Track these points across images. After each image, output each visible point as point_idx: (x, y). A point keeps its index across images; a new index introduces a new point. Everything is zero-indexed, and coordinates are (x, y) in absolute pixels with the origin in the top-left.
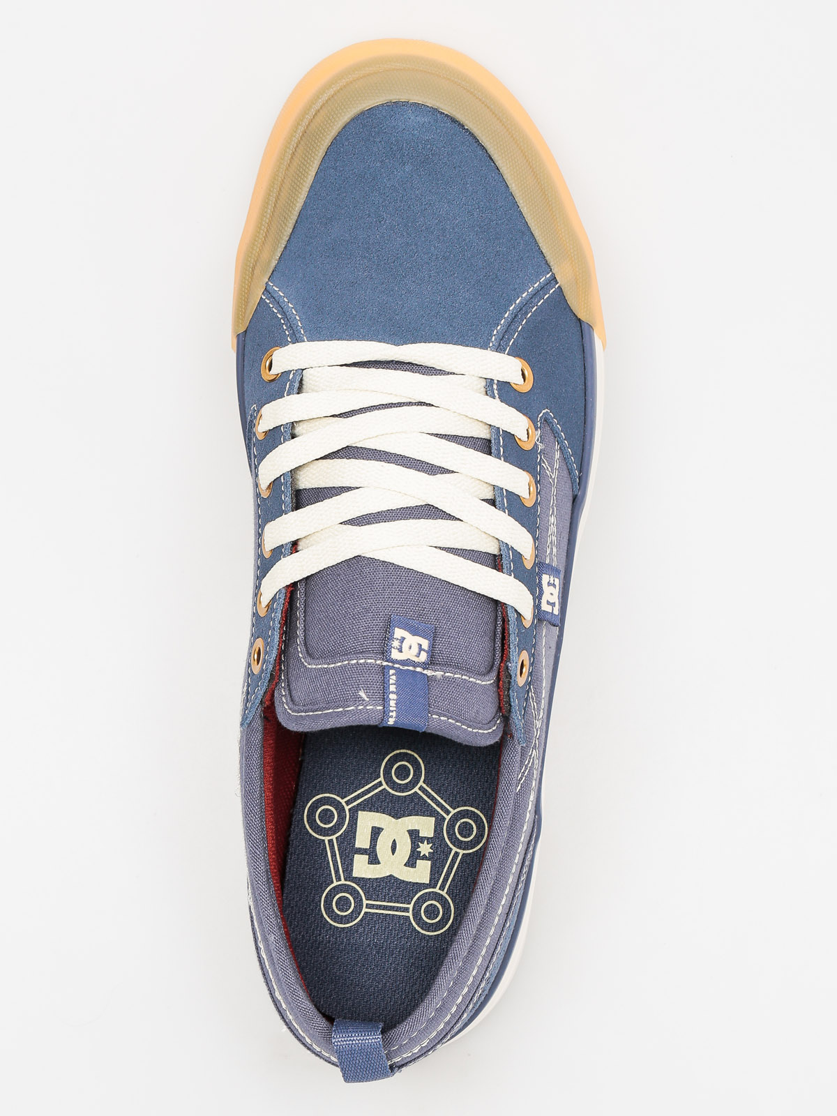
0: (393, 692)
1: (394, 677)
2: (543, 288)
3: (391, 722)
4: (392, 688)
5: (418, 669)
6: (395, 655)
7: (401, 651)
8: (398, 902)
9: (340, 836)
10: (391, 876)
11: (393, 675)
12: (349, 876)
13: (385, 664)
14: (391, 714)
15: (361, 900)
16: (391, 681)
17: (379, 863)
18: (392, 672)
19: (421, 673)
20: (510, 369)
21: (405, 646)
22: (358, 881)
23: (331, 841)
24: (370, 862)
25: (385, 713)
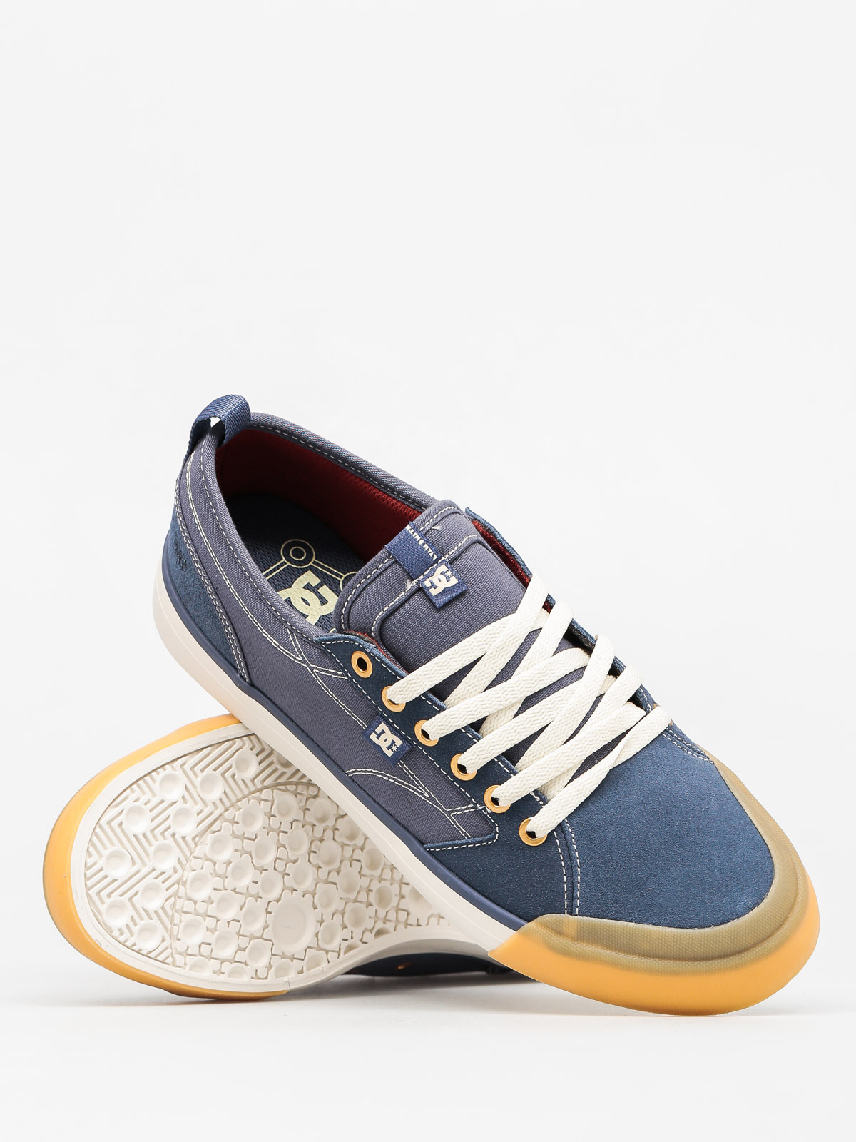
0: (424, 544)
1: (431, 555)
2: (572, 900)
3: (408, 527)
4: (426, 547)
5: (422, 577)
6: (443, 568)
7: (441, 573)
8: (272, 578)
9: (339, 584)
10: (291, 587)
11: (433, 556)
12: (311, 568)
13: (443, 558)
14: (413, 530)
15: (291, 563)
16: (430, 551)
17: (304, 588)
18: (435, 557)
19: (418, 577)
20: (541, 824)
21: (443, 578)
22: (304, 571)
23: (341, 577)
24: (308, 584)
25: (416, 529)
